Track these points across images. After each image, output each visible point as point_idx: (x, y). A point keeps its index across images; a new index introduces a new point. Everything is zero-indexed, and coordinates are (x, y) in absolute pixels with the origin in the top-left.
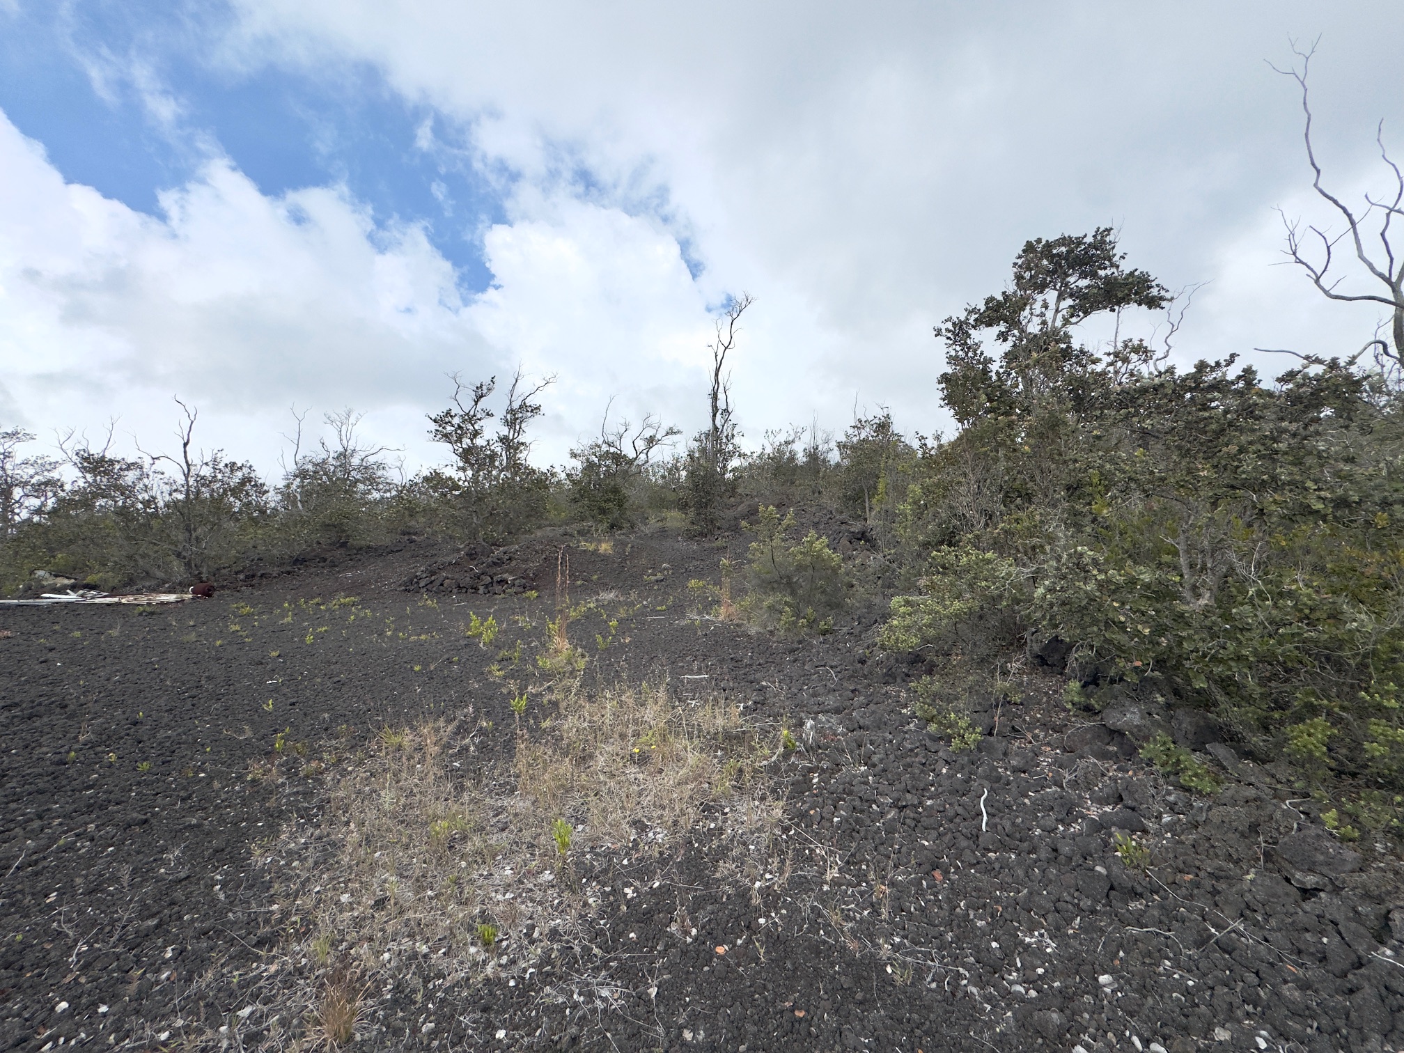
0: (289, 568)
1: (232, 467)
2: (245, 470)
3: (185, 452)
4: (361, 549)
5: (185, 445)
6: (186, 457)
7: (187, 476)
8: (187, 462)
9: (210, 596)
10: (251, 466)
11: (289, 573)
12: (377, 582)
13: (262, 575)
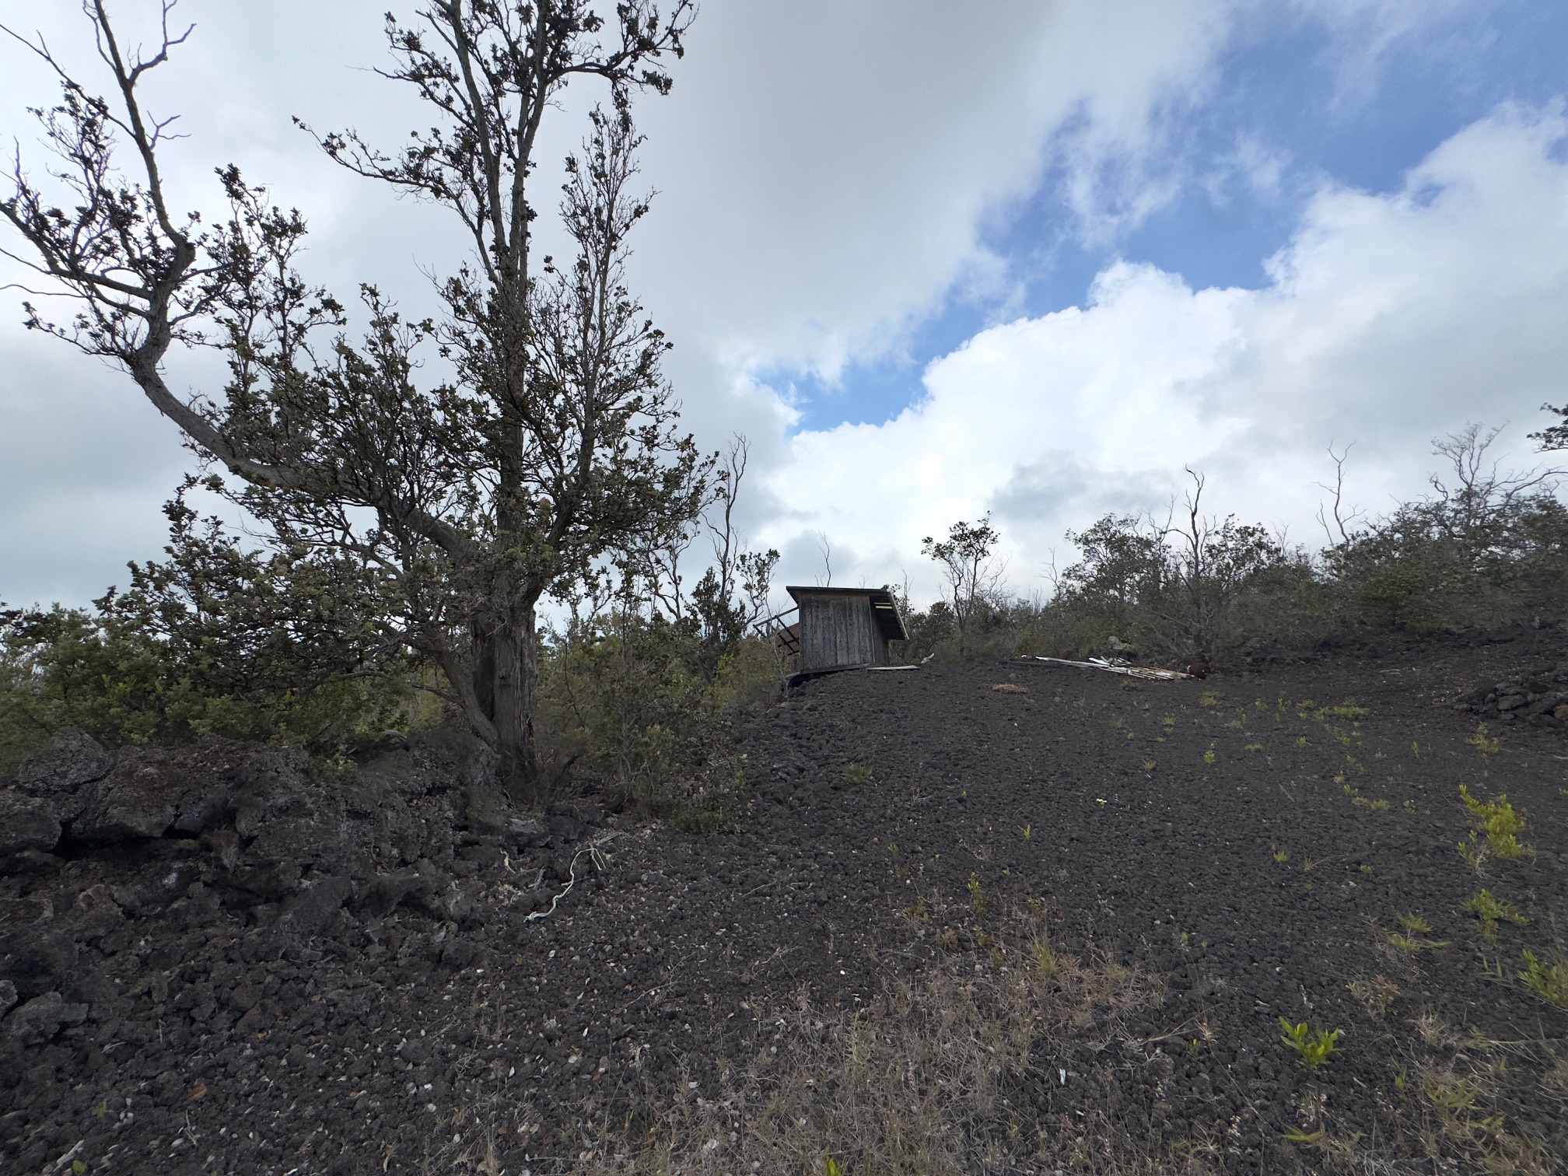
0: (1310, 654)
1: (1245, 532)
2: (1257, 535)
3: (1193, 522)
4: (1430, 634)
5: (1193, 514)
6: (1194, 527)
7: (1195, 547)
8: (1195, 532)
9: (1204, 677)
10: (1262, 530)
11: (1307, 660)
12: (1430, 688)
13: (1272, 660)
